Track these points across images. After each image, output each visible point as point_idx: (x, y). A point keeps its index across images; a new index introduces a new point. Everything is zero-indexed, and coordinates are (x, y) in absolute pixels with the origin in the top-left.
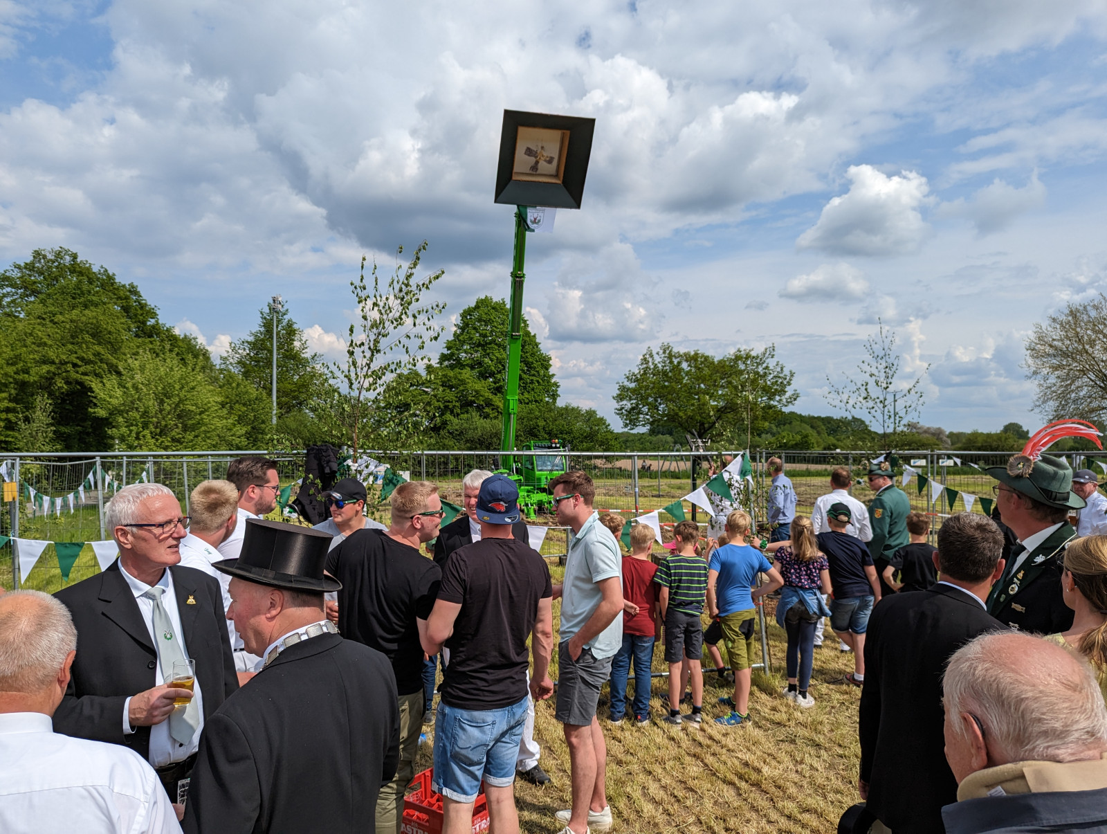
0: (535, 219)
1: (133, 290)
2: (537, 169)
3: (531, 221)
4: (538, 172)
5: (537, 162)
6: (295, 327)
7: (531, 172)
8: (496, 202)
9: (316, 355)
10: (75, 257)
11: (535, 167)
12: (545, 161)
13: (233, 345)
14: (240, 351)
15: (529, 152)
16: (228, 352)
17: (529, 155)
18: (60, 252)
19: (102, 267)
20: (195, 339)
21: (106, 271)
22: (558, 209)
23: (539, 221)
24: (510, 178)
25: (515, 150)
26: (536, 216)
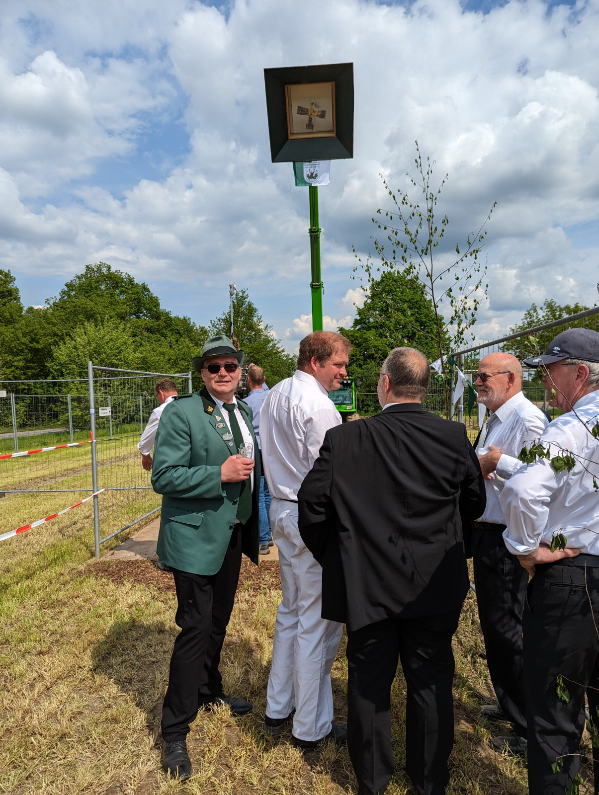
0: (312, 174)
1: (145, 288)
2: (313, 126)
3: (308, 176)
4: (314, 130)
5: (310, 119)
6: (254, 306)
7: (308, 131)
8: (273, 161)
9: (267, 326)
10: (109, 268)
11: (310, 125)
12: (317, 116)
13: (213, 322)
14: (217, 326)
15: (302, 111)
16: (209, 327)
17: (302, 114)
18: (100, 265)
19: (126, 274)
20: (189, 319)
21: (129, 276)
22: (332, 161)
23: (316, 175)
24: (287, 138)
25: (286, 109)
26: (312, 170)
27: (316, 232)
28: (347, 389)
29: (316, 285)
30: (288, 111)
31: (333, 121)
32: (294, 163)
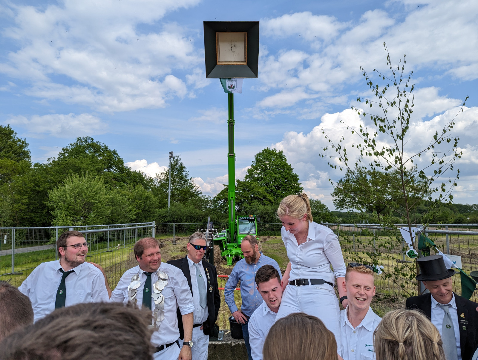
0: (232, 86)
1: (115, 153)
3: (229, 87)
8: (207, 77)
9: (192, 178)
10: (93, 140)
18: (87, 138)
21: (105, 145)
23: (234, 87)
24: (216, 64)
25: (216, 47)
26: (231, 84)
27: (232, 122)
28: (251, 222)
29: (231, 155)
30: (217, 48)
31: (245, 56)
32: (220, 79)
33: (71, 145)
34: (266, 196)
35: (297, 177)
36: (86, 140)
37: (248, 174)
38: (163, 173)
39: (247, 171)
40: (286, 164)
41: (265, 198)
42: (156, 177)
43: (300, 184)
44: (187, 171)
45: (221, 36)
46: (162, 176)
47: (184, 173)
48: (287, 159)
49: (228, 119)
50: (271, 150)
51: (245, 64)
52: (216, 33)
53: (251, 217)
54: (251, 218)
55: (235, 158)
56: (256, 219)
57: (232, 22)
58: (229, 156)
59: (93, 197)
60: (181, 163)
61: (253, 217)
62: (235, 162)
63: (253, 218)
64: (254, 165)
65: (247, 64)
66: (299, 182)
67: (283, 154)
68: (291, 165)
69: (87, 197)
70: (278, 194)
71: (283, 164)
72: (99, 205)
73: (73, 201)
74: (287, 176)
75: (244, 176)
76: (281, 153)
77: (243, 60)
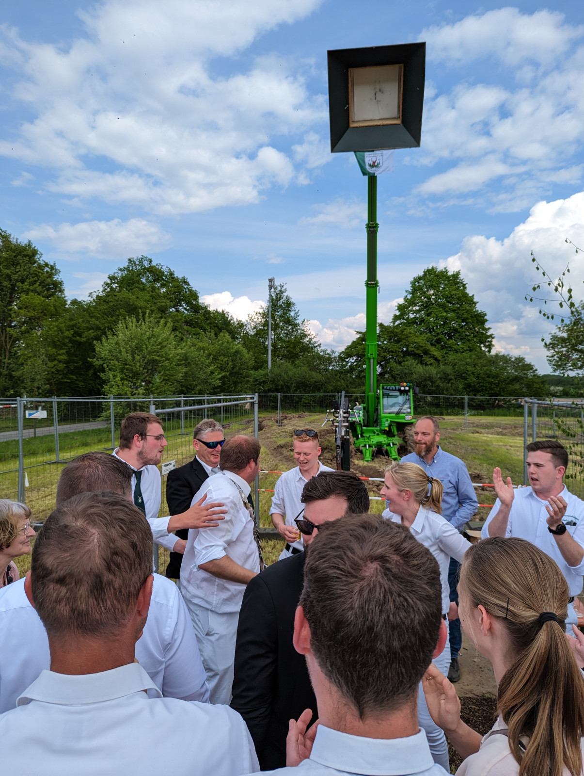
0: (374, 163)
1: (184, 281)
3: (370, 165)
8: (332, 151)
9: (304, 321)
10: (151, 261)
18: (142, 259)
19: (167, 267)
23: (378, 165)
24: (348, 126)
25: (348, 95)
26: (374, 159)
27: (374, 227)
28: (404, 395)
29: (372, 284)
30: (350, 97)
31: (399, 107)
32: (355, 152)
33: (121, 270)
34: (429, 350)
35: (483, 317)
36: (141, 262)
37: (398, 313)
38: (260, 313)
39: (396, 308)
40: (465, 295)
41: (426, 352)
42: (249, 320)
43: (489, 329)
44: (297, 310)
45: (357, 74)
46: (258, 318)
47: (292, 314)
48: (466, 285)
49: (367, 222)
50: (438, 270)
51: (398, 122)
52: (349, 69)
53: (403, 386)
54: (402, 388)
55: (378, 288)
56: (411, 390)
57: (377, 48)
58: (367, 285)
59: (158, 352)
60: (287, 297)
61: (407, 386)
62: (378, 295)
63: (407, 388)
64: (409, 297)
65: (403, 122)
66: (487, 325)
67: (461, 277)
68: (473, 296)
69: (150, 353)
70: (450, 347)
71: (460, 295)
72: (167, 364)
73: (130, 357)
74: (465, 315)
75: (392, 317)
76: (456, 276)
77: (394, 116)
